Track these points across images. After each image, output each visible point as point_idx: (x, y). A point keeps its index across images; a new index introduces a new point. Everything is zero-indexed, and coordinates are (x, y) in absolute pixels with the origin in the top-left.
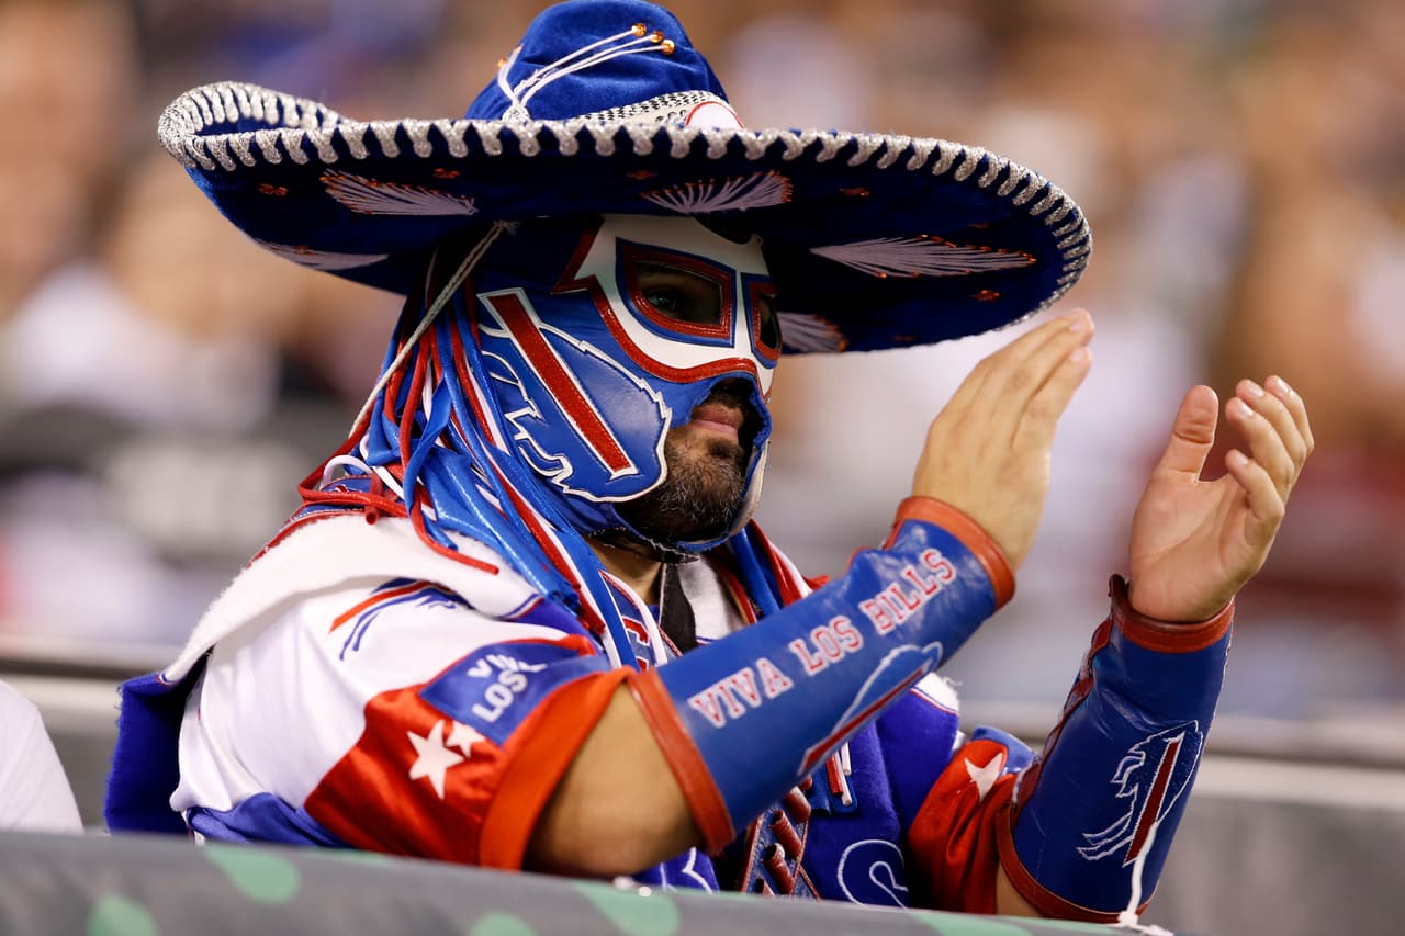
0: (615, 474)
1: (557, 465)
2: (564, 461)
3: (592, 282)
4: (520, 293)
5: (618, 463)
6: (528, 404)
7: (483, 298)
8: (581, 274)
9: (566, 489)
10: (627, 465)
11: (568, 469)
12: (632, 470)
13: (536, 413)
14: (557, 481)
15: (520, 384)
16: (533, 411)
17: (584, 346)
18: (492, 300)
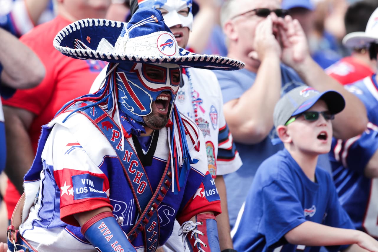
0: (142, 111)
1: (131, 108)
2: (132, 108)
3: (137, 70)
4: (123, 72)
5: (143, 109)
6: (125, 96)
7: (117, 73)
8: (135, 69)
9: (133, 113)
10: (144, 109)
11: (133, 110)
12: (145, 110)
13: (127, 98)
14: (131, 111)
15: (124, 92)
16: (126, 97)
17: (135, 85)
18: (119, 73)
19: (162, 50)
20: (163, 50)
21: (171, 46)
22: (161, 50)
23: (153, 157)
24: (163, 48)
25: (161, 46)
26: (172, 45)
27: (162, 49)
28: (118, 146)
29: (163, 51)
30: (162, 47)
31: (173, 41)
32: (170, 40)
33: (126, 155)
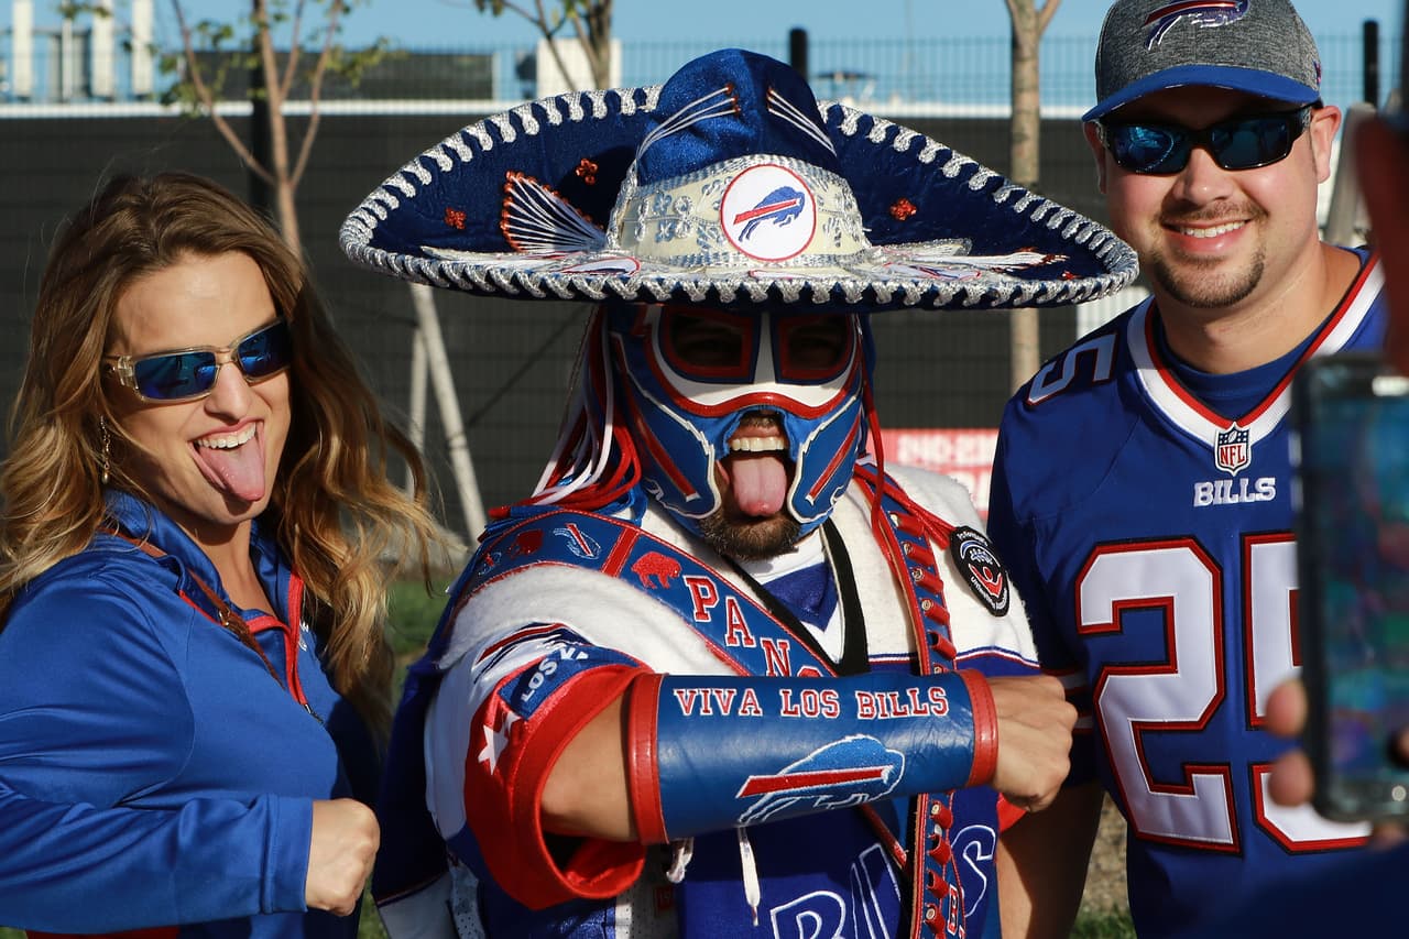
0: (689, 499)
2: (657, 484)
4: (620, 339)
5: (688, 490)
9: (665, 506)
10: (692, 492)
11: (660, 491)
12: (697, 495)
14: (658, 498)
17: (646, 394)
19: (740, 239)
20: (748, 237)
21: (792, 216)
22: (735, 240)
23: (871, 660)
24: (747, 232)
25: (738, 219)
26: (797, 212)
27: (744, 231)
28: (731, 635)
29: (745, 245)
30: (744, 224)
31: (801, 195)
32: (786, 193)
33: (770, 656)
